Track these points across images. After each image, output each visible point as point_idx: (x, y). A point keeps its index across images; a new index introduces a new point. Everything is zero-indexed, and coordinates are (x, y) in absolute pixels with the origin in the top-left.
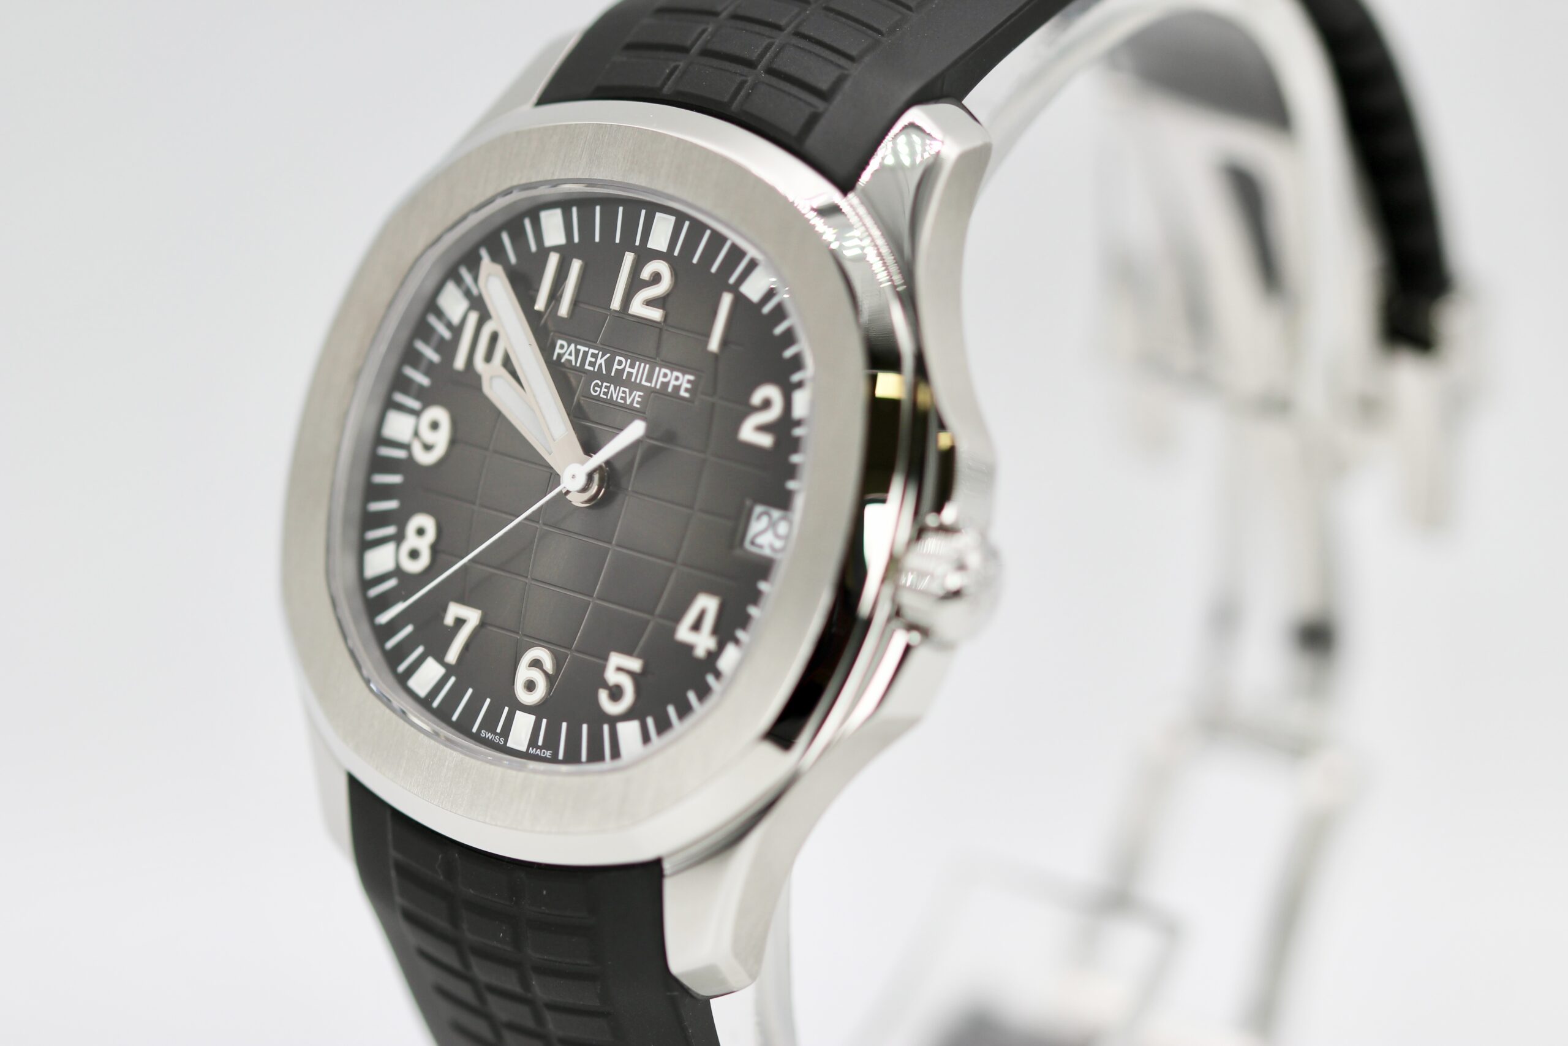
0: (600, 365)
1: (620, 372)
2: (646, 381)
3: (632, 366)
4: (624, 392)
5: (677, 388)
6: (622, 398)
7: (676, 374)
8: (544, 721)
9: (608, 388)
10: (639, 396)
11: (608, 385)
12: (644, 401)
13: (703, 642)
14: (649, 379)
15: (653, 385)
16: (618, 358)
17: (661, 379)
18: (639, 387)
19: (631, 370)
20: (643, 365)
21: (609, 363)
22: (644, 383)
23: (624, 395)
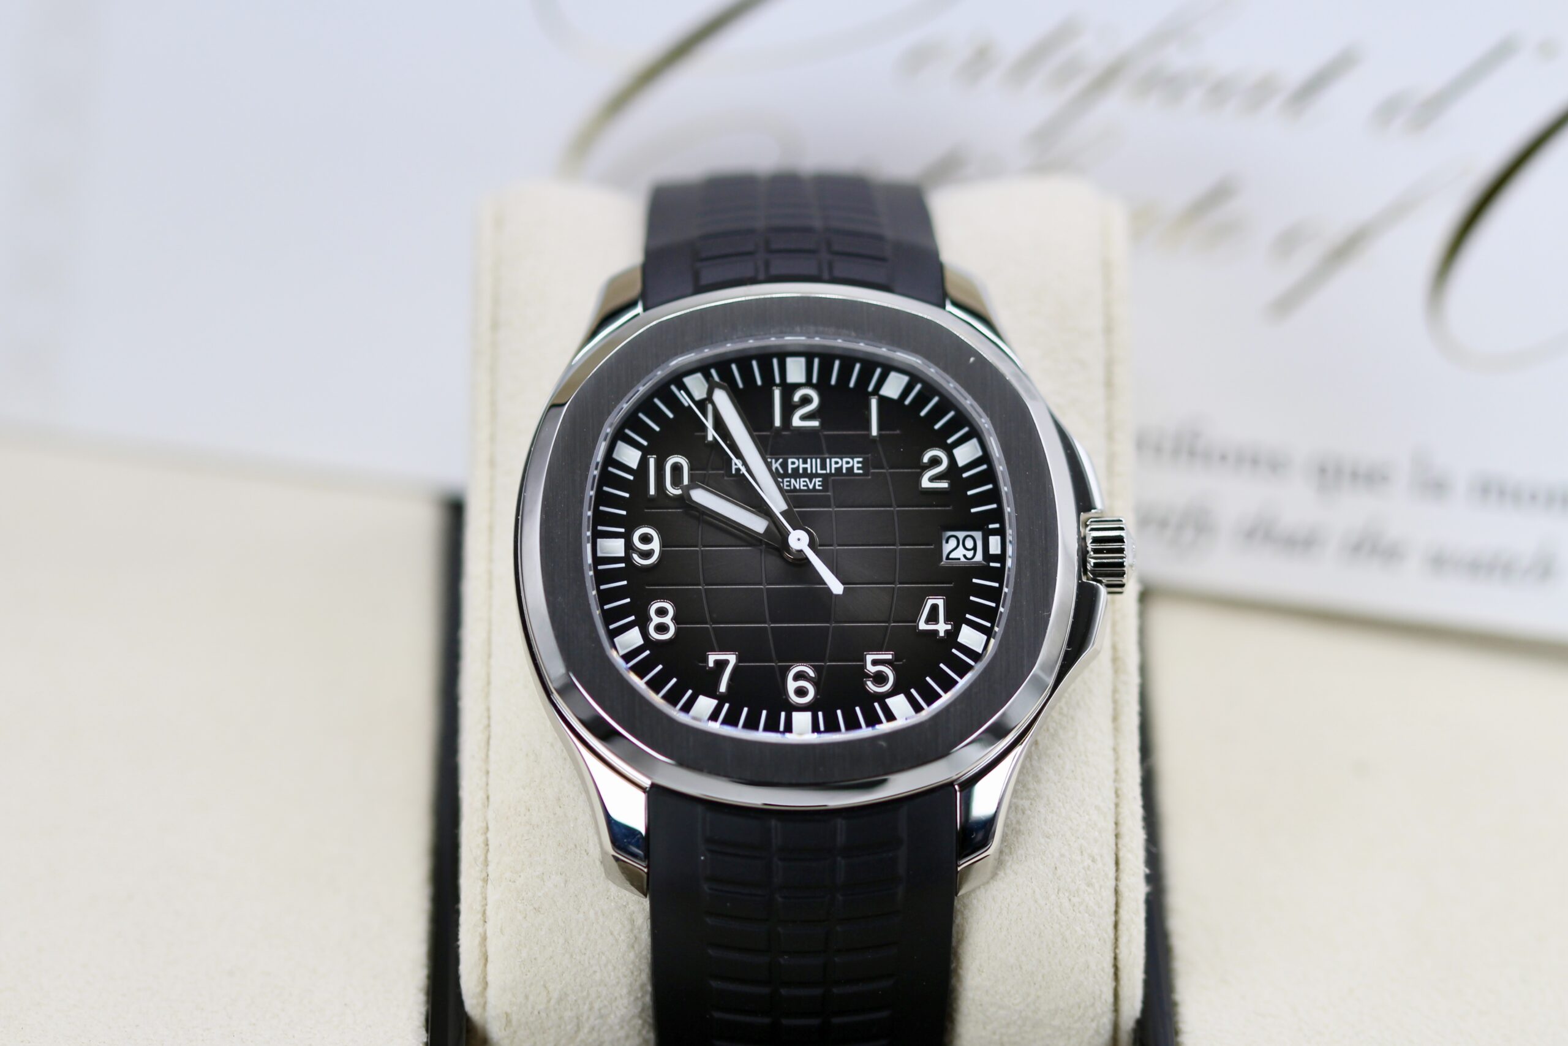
0: (777, 469)
1: (796, 470)
2: (821, 469)
3: (805, 462)
4: (804, 481)
5: (850, 470)
6: (804, 486)
7: (845, 460)
8: (820, 714)
9: (790, 482)
10: (819, 481)
11: (788, 479)
12: (825, 484)
13: (942, 627)
14: (823, 467)
15: (828, 471)
16: (790, 461)
17: (834, 466)
18: (817, 475)
19: (805, 466)
20: (814, 460)
21: (784, 465)
22: (819, 471)
23: (805, 483)
